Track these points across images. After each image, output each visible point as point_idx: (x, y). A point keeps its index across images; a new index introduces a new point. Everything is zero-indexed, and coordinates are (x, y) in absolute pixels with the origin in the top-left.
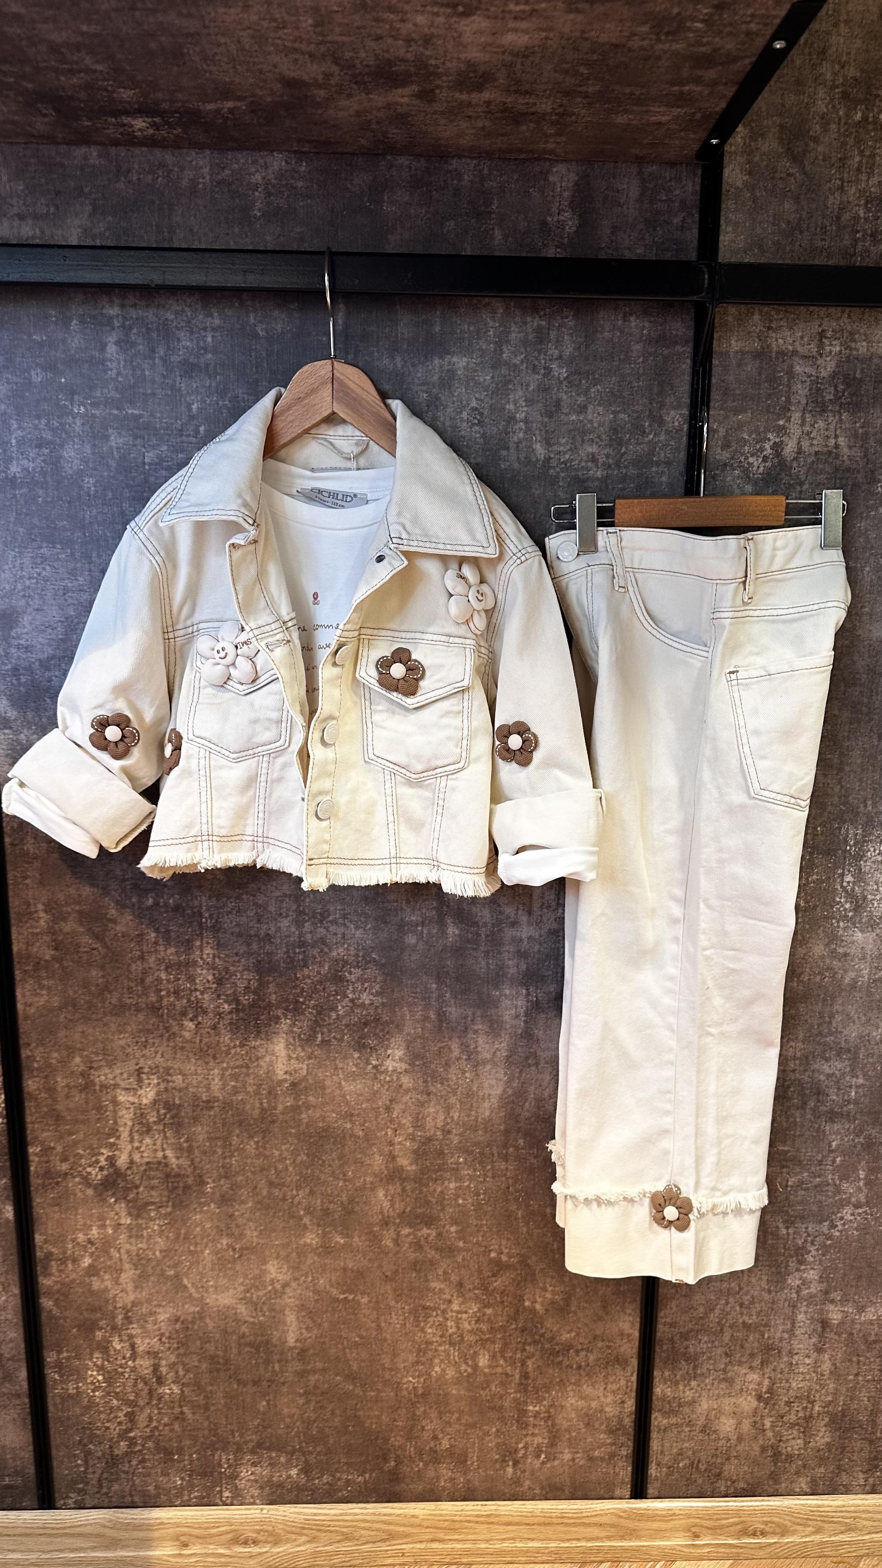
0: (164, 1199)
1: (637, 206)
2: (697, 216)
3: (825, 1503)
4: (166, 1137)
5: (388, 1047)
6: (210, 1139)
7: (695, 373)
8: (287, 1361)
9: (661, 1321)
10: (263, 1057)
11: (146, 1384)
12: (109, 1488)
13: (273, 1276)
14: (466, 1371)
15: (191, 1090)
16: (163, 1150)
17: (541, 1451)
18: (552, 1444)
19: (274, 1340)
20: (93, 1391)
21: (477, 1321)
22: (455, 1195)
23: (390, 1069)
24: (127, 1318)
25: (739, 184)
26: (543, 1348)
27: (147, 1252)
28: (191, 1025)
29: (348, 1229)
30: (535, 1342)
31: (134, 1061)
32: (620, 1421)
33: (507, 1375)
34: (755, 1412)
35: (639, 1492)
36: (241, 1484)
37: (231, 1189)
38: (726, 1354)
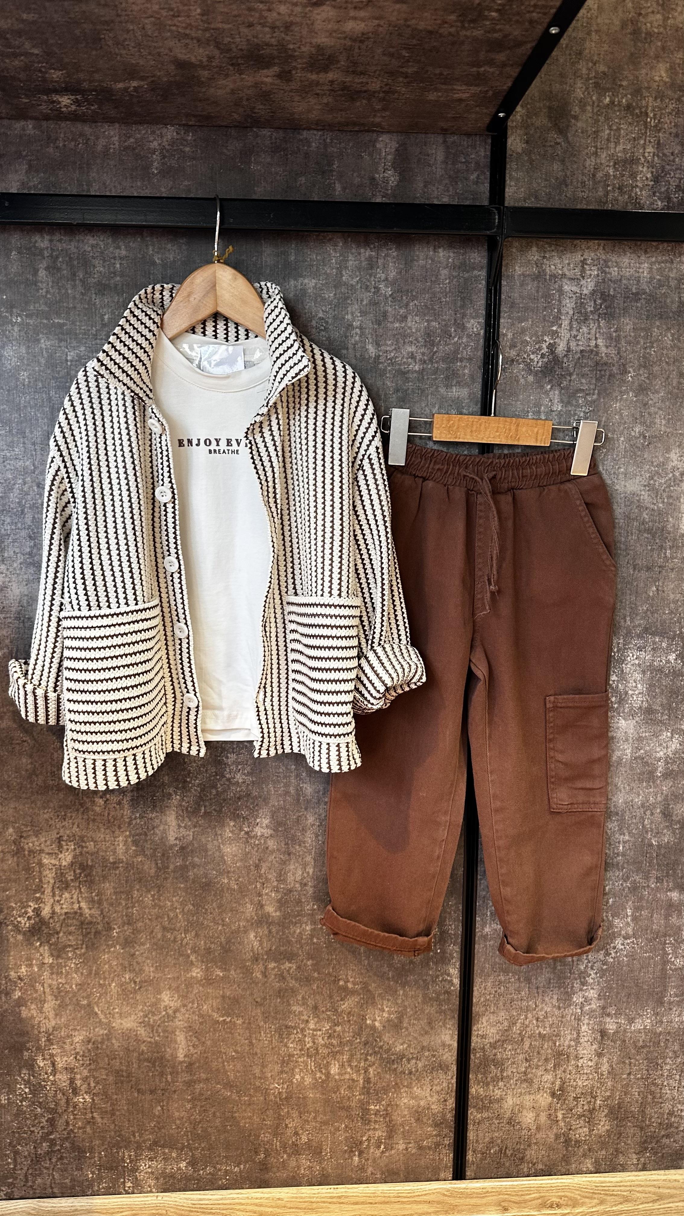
0: (79, 942)
1: (443, 166)
2: (488, 173)
3: (607, 1179)
4: (81, 892)
5: (257, 817)
6: (115, 893)
7: (489, 291)
8: (177, 1073)
9: (474, 1033)
10: (158, 826)
11: (63, 1094)
12: (34, 1182)
13: (166, 1004)
14: (320, 1078)
15: (101, 853)
16: (79, 902)
17: (381, 1143)
18: (390, 1137)
19: (167, 1056)
20: (21, 1102)
21: (329, 1038)
22: (311, 935)
23: (259, 834)
24: (49, 1040)
25: (519, 150)
26: (381, 1058)
27: (66, 986)
28: (101, 802)
29: (226, 964)
30: (375, 1053)
31: (56, 831)
32: (444, 1115)
33: (353, 1080)
34: (550, 1107)
35: (459, 1174)
36: (141, 1176)
37: (133, 933)
38: (526, 1059)
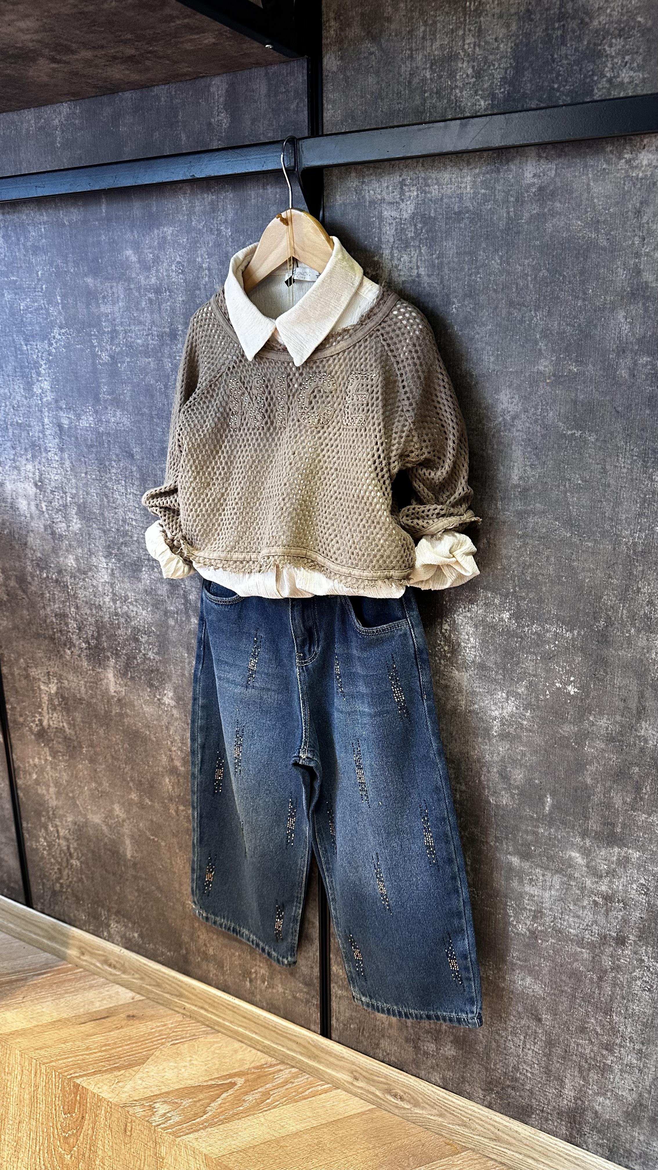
0: (65, 751)
1: (267, 100)
2: (306, 100)
4: (63, 715)
5: (164, 689)
6: (83, 722)
8: (128, 867)
10: (104, 679)
11: (65, 855)
12: (54, 907)
13: (117, 813)
15: (72, 690)
16: (62, 722)
17: (265, 979)
18: (272, 978)
19: (121, 852)
20: (43, 850)
23: (167, 703)
24: (53, 814)
27: (60, 779)
28: (69, 652)
29: (152, 797)
31: (46, 667)
32: (311, 979)
35: (326, 1032)
36: (112, 931)
37: (95, 754)
